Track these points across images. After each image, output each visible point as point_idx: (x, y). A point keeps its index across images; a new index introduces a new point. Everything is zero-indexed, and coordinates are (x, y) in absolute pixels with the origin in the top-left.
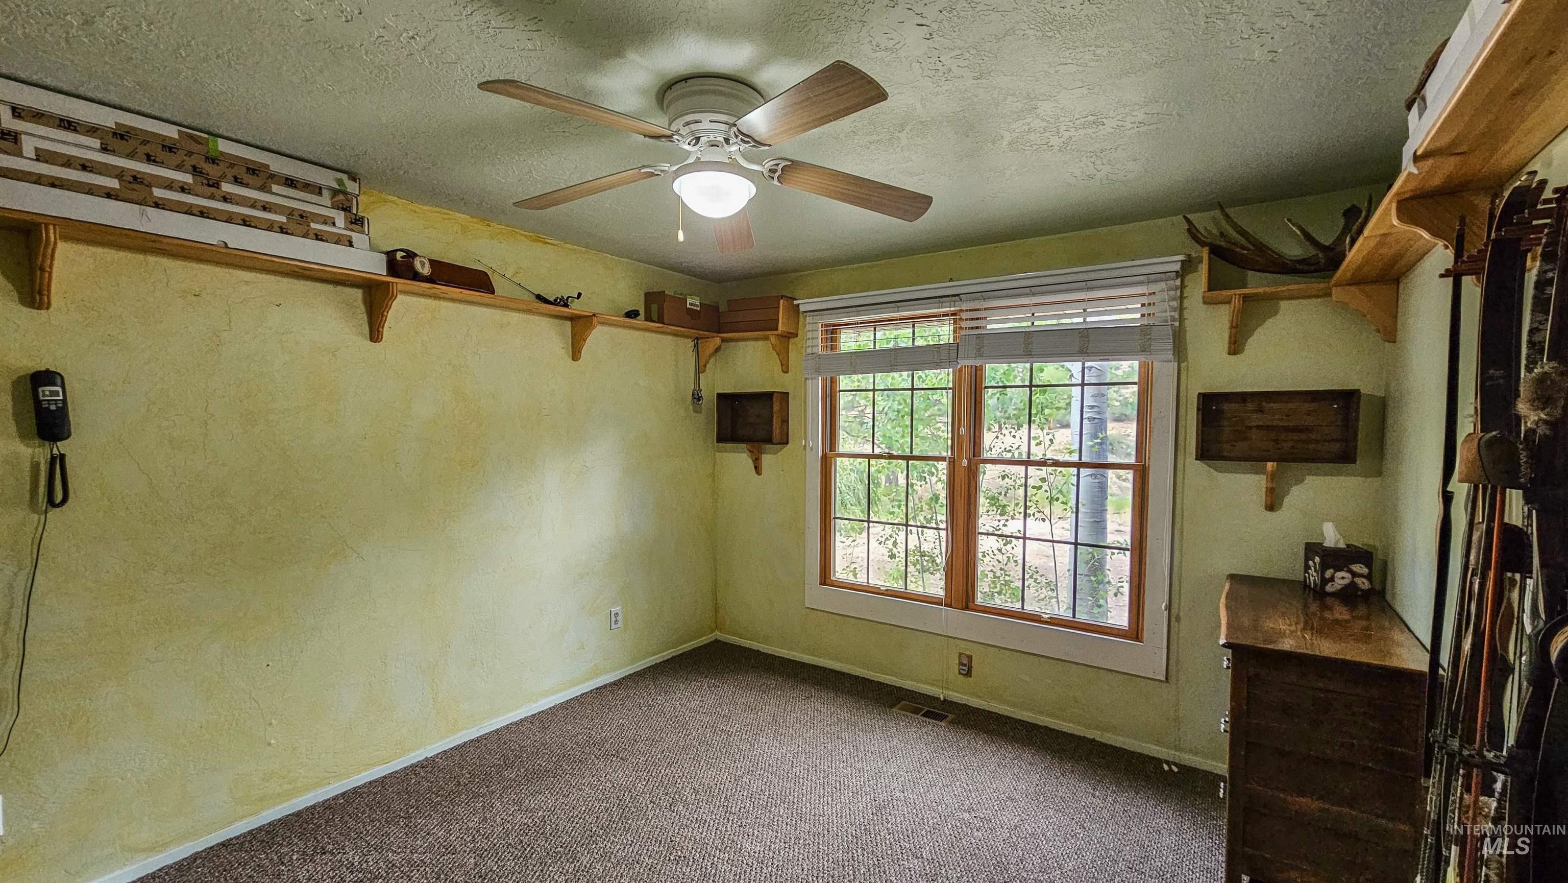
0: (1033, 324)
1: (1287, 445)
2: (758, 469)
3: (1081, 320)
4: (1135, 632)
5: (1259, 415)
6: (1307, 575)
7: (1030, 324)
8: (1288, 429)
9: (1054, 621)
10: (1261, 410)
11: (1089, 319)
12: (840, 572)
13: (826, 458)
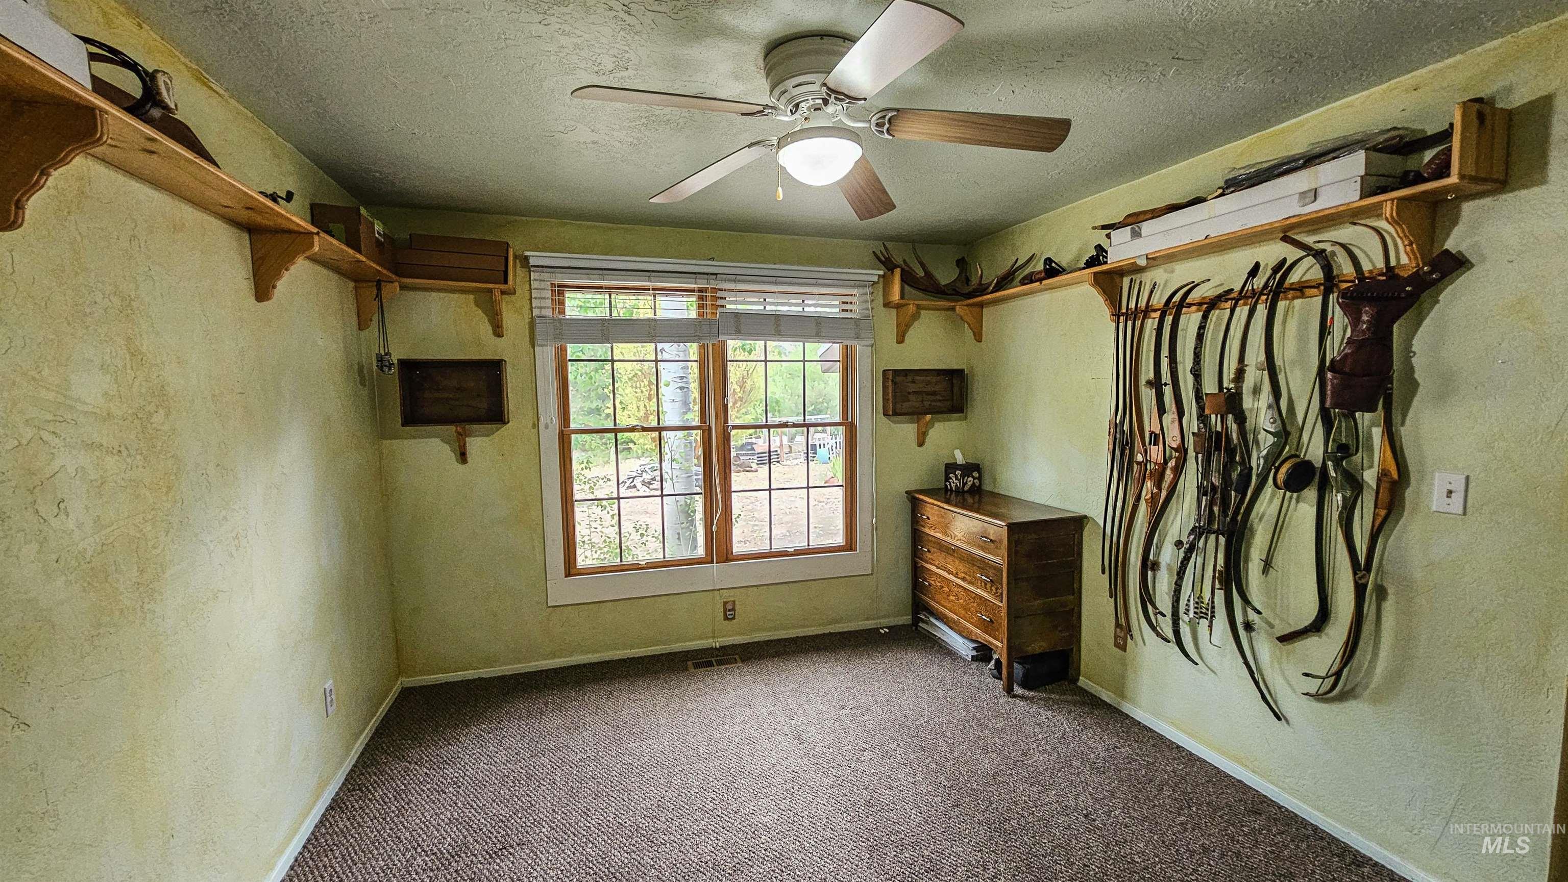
0: (765, 307)
1: (927, 404)
2: (463, 457)
3: (800, 309)
4: (850, 545)
5: (913, 385)
6: (948, 483)
7: (762, 308)
8: (928, 394)
9: (798, 552)
10: (913, 382)
11: (806, 309)
12: (585, 558)
13: (563, 435)
